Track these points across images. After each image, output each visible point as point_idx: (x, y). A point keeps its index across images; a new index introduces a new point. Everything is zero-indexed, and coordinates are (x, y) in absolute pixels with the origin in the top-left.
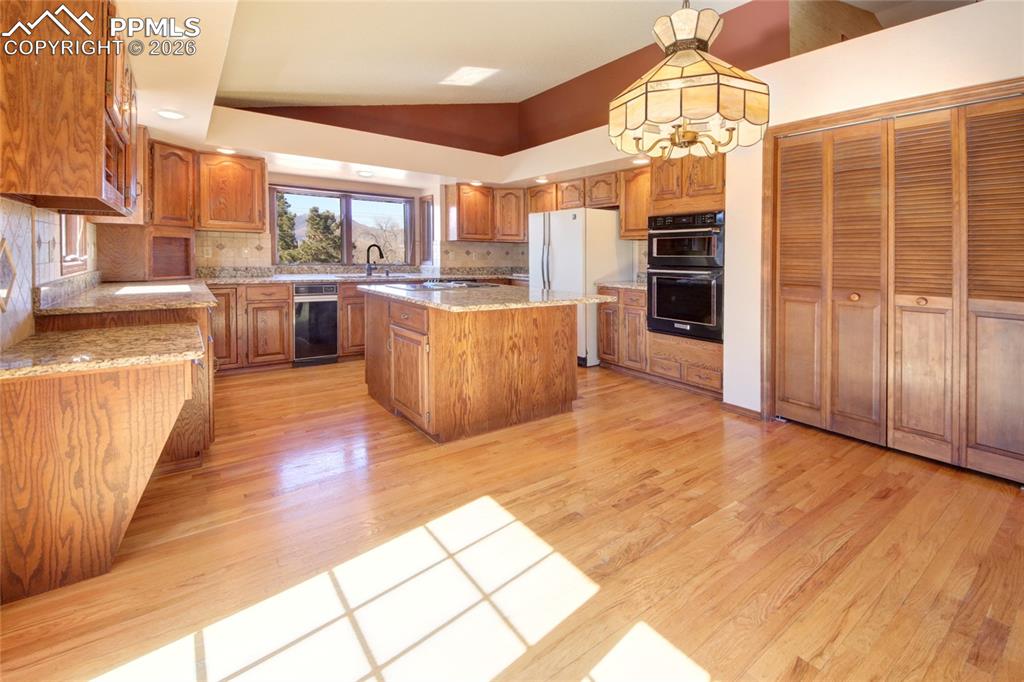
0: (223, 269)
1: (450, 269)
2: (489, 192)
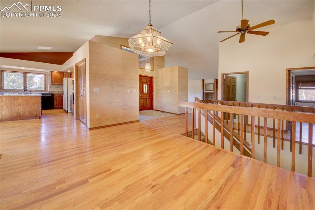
1: (52, 91)
2: (62, 73)
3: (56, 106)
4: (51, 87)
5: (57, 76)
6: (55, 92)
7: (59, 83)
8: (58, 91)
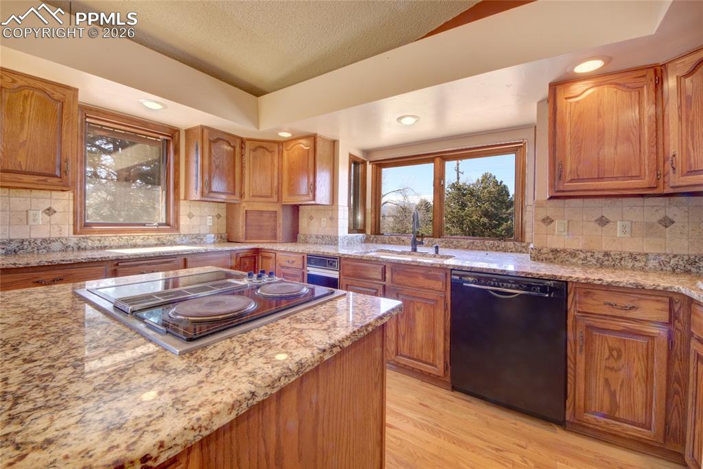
1: (555, 250)
2: (644, 76)
4: (547, 221)
5: (599, 115)
6: (582, 255)
7: (617, 178)
8: (607, 254)
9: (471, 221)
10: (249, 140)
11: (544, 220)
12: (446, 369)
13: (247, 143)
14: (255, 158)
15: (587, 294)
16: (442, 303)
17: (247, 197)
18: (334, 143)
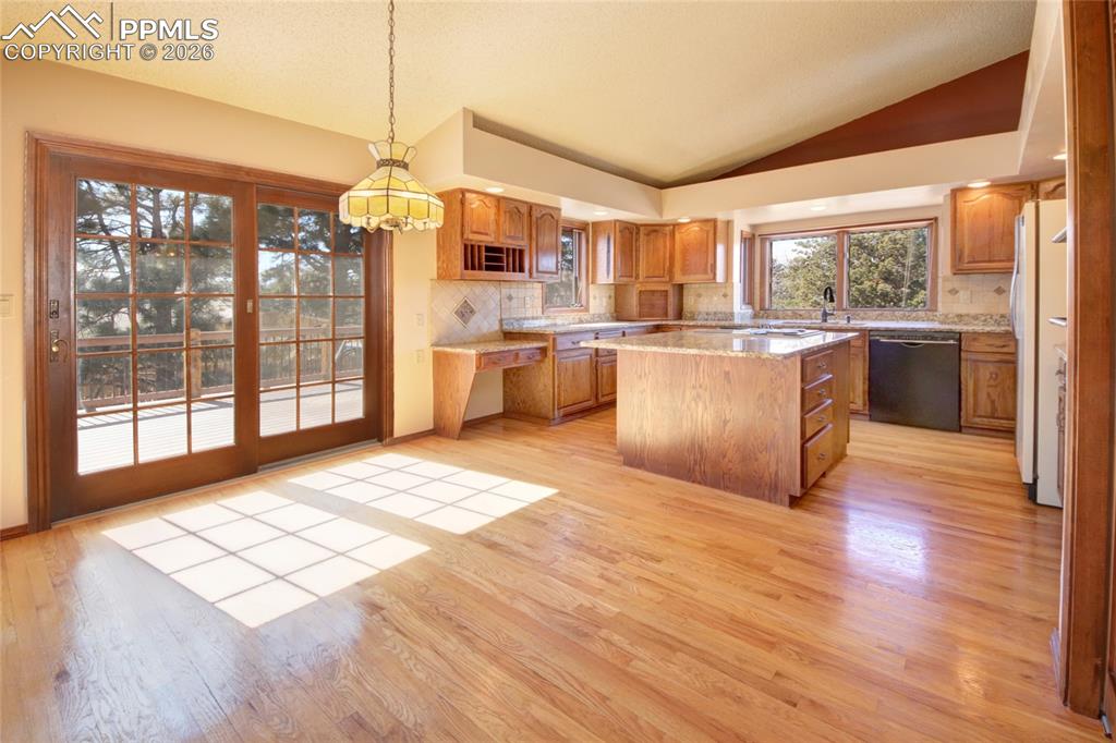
0: (700, 313)
1: (960, 316)
2: (1023, 189)
3: (974, 416)
4: (954, 292)
5: (990, 216)
6: (983, 318)
7: (1003, 261)
8: (1002, 316)
9: (858, 290)
10: (642, 225)
11: (950, 292)
12: (865, 405)
13: (642, 228)
14: (648, 241)
15: (975, 339)
16: (861, 356)
17: (641, 279)
18: (729, 223)
